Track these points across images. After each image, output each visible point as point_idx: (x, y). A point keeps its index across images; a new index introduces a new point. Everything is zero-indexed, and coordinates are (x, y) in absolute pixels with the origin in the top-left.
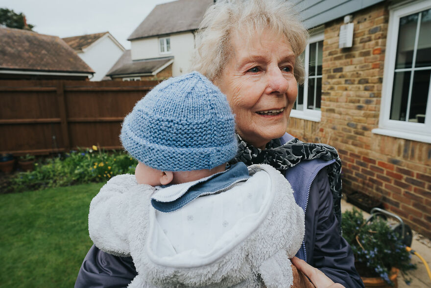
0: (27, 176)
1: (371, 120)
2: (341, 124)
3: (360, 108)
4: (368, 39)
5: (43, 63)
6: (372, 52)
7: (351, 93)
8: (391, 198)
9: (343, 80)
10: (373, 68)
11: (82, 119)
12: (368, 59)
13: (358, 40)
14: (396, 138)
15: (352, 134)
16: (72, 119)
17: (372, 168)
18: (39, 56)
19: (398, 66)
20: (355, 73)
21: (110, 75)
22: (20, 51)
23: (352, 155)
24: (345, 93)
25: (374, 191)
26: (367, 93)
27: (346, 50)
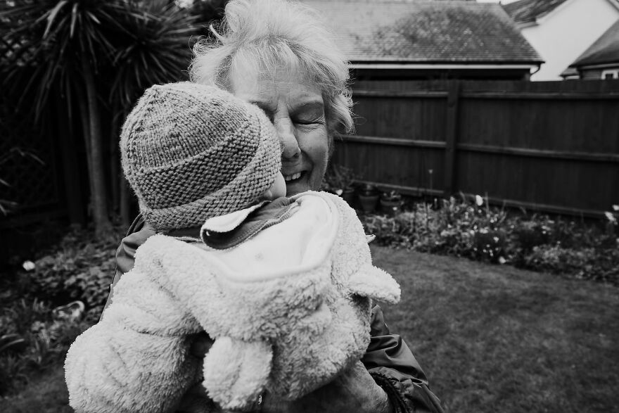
5: (461, 50)
11: (479, 146)
16: (464, 145)
18: (459, 39)
22: (434, 35)
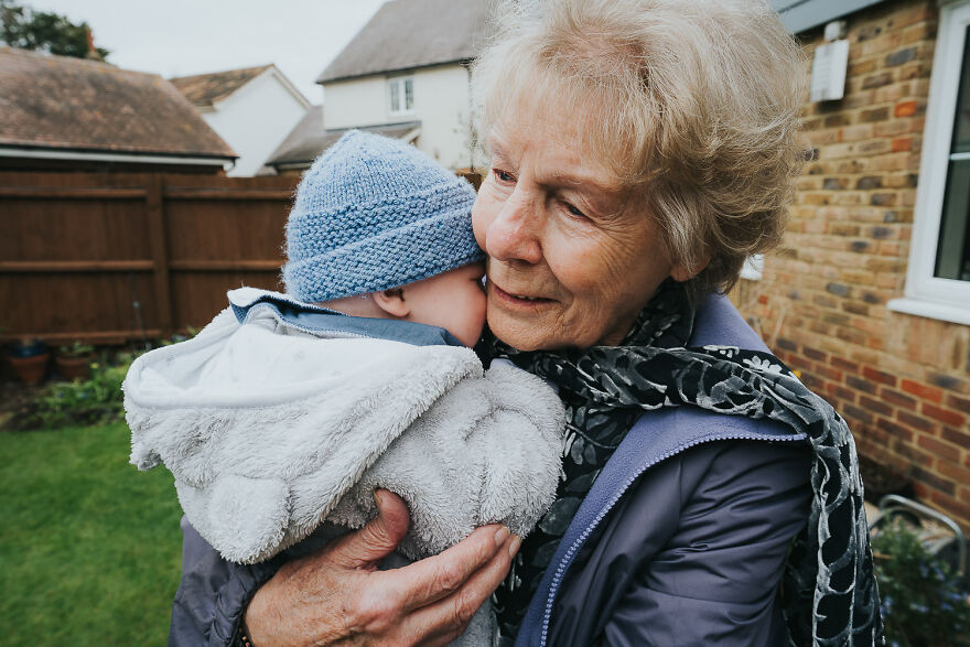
0: (72, 393)
1: (887, 278)
2: (810, 287)
3: (859, 248)
4: (882, 79)
5: (123, 134)
6: (891, 112)
7: (839, 211)
8: (933, 470)
9: (818, 180)
10: (894, 151)
11: (202, 263)
12: (881, 129)
13: (858, 81)
14: (947, 324)
15: (839, 310)
16: (179, 263)
17: (887, 395)
18: (117, 118)
19: (958, 148)
20: (849, 162)
21: (275, 164)
22: (73, 109)
23: (837, 361)
24: (823, 210)
25: (892, 452)
26: (878, 213)
27: (828, 106)
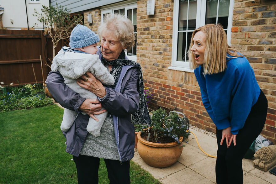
1: (167, 61)
2: (149, 65)
3: (160, 54)
4: (163, 11)
6: (166, 19)
7: (155, 44)
8: (179, 108)
9: (150, 36)
10: (167, 29)
12: (163, 23)
13: (158, 11)
14: (180, 71)
15: (157, 70)
17: (169, 91)
19: (180, 29)
20: (157, 31)
23: (157, 84)
24: (151, 44)
25: (170, 105)
26: (164, 45)
27: (151, 16)
